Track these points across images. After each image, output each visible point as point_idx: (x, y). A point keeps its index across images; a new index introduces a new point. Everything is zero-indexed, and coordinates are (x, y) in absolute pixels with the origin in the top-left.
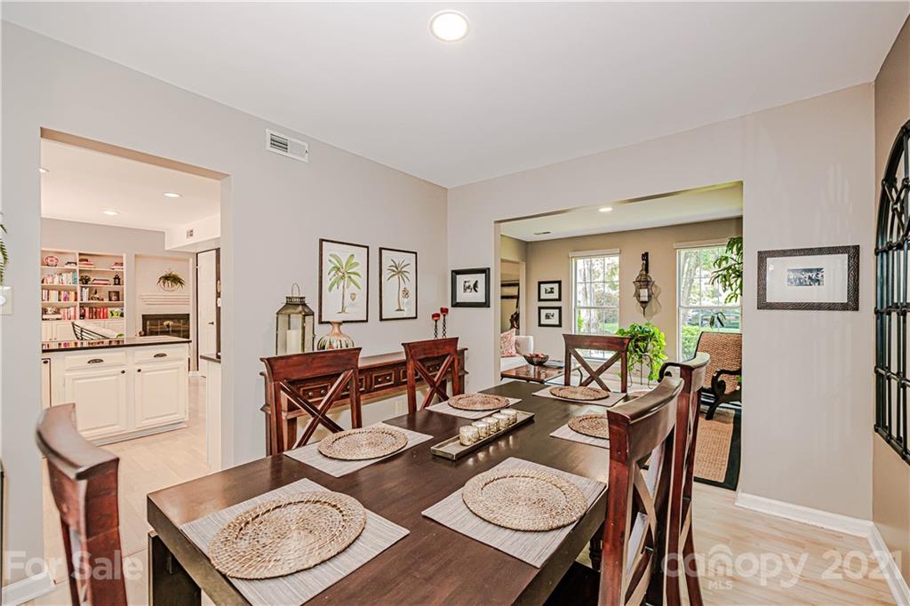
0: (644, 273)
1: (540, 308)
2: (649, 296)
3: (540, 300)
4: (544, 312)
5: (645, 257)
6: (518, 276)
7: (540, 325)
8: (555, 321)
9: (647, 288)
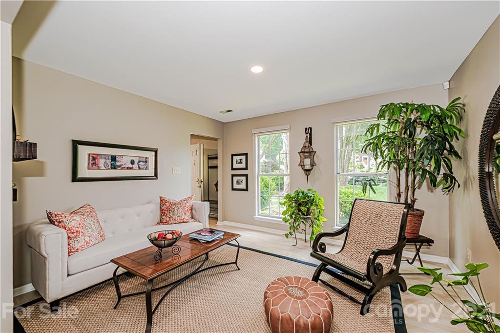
0: (307, 144)
1: (233, 176)
2: (312, 165)
3: (233, 169)
4: (235, 179)
5: (309, 131)
6: (217, 151)
7: (233, 189)
8: (243, 186)
9: (310, 158)
